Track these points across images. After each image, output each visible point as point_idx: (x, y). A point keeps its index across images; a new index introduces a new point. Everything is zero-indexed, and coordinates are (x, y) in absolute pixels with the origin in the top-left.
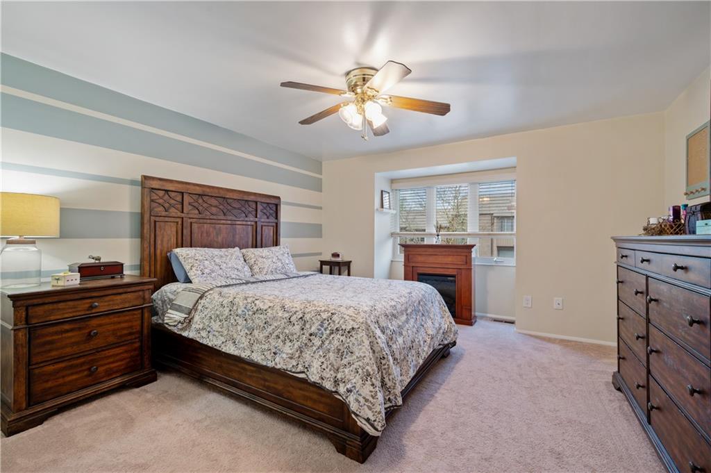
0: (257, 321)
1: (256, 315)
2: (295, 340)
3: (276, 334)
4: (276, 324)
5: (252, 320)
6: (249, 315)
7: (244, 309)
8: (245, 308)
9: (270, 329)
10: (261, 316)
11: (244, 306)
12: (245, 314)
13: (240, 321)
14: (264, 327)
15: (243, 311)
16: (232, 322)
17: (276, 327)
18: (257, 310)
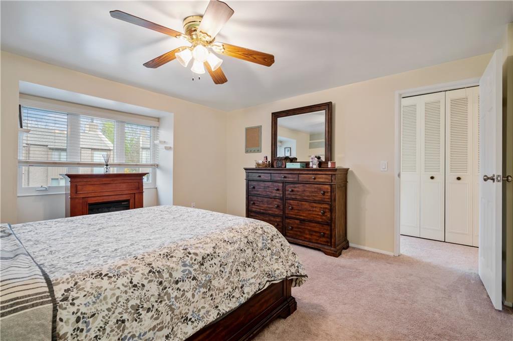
0: (211, 270)
1: (205, 264)
2: (252, 263)
3: (234, 269)
4: (231, 260)
5: (203, 272)
6: (195, 270)
7: (183, 268)
8: (185, 265)
9: (228, 269)
10: (212, 262)
11: (181, 263)
12: (190, 272)
13: (187, 285)
14: (220, 271)
15: (183, 271)
16: (173, 296)
17: (233, 262)
18: (203, 258)
